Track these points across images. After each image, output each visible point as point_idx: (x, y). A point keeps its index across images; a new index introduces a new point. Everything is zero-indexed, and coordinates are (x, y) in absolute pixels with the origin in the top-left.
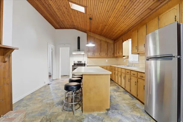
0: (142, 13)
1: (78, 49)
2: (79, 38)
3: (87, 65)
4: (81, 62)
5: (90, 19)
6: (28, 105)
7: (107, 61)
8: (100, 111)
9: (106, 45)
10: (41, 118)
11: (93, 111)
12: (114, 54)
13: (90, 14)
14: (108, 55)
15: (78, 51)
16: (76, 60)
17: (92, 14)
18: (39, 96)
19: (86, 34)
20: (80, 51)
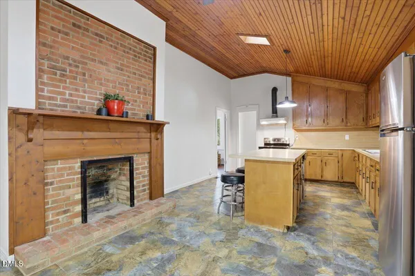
0: (396, 19)
1: (273, 113)
2: (275, 90)
3: (294, 147)
4: (279, 140)
5: (286, 51)
6: (181, 198)
7: (347, 137)
8: (273, 227)
9: (342, 98)
10: (190, 213)
11: (262, 223)
12: (366, 119)
13: (282, 45)
14: (349, 124)
15: (273, 117)
16: (271, 136)
17: (285, 44)
18: (198, 191)
19: (289, 79)
20: (277, 117)
